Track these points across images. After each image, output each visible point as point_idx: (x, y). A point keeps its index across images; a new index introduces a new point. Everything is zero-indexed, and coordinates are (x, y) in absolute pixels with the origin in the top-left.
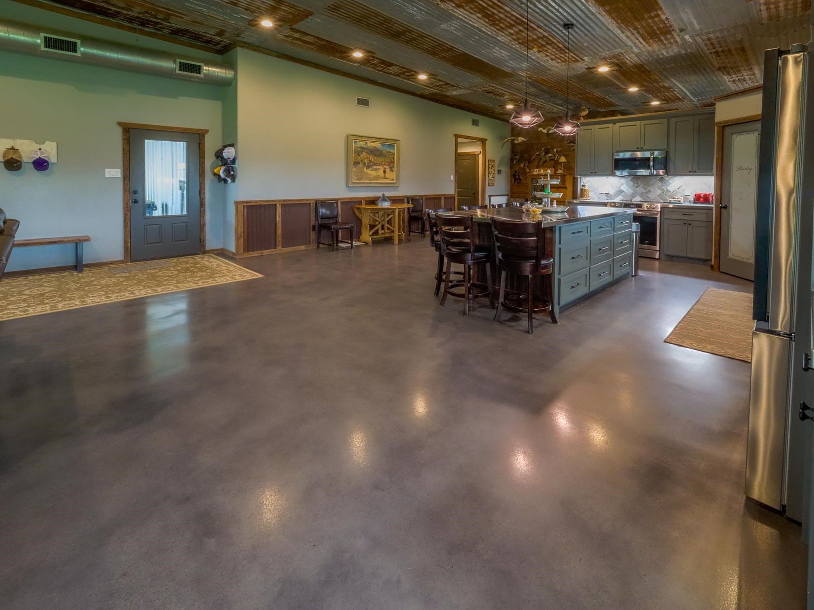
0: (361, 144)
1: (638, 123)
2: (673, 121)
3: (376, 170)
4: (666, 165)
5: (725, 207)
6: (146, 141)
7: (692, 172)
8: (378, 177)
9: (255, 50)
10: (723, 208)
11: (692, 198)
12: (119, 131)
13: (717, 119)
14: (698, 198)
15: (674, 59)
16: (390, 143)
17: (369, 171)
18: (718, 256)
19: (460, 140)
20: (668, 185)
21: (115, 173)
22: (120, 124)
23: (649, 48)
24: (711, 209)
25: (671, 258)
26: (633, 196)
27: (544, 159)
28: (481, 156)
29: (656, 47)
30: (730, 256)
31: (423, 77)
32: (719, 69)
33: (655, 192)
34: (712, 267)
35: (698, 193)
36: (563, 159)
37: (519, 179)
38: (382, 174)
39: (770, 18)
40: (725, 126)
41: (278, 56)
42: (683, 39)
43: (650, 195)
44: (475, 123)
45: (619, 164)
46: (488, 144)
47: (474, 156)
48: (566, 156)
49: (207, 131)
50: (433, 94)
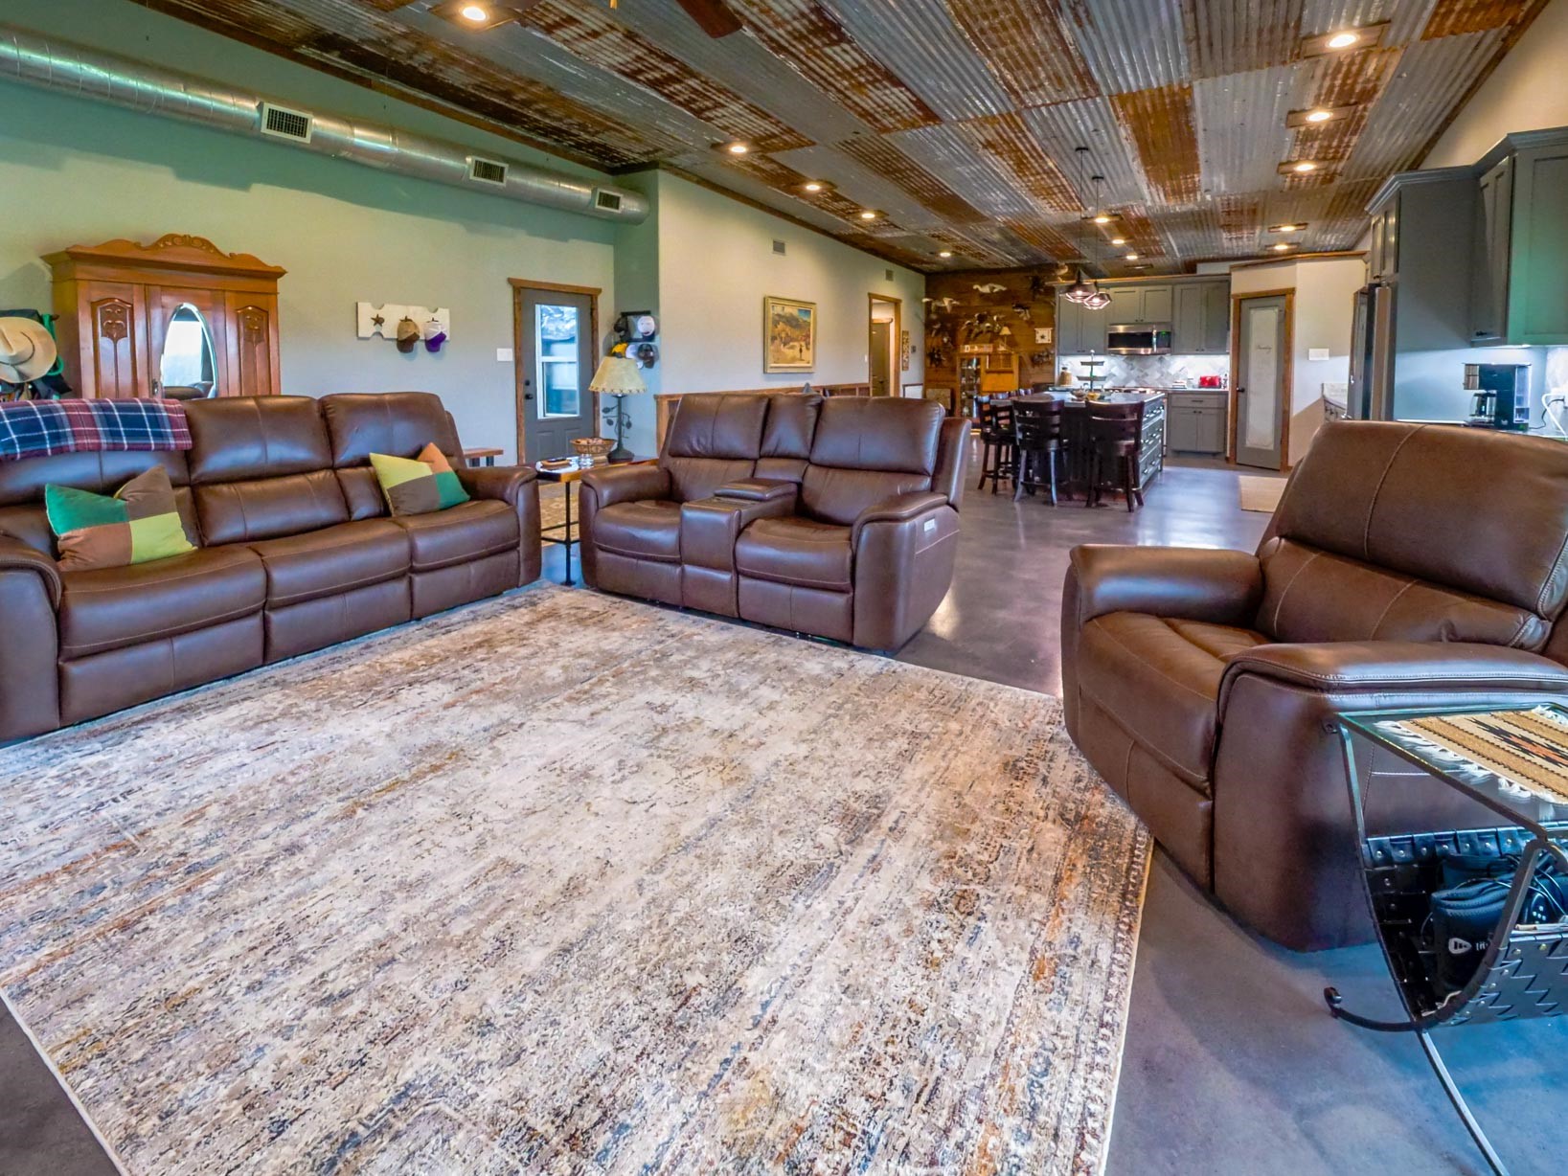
0: (778, 310)
1: (1137, 289)
2: (1178, 288)
3: (792, 347)
4: (1169, 343)
5: (1243, 391)
6: (538, 307)
7: (1199, 351)
8: (793, 360)
9: (677, 174)
10: (1240, 391)
11: (1196, 382)
12: (509, 291)
13: (1233, 291)
14: (1204, 382)
15: (1183, 215)
16: (806, 308)
17: (785, 350)
18: (1234, 446)
19: (874, 301)
20: (1169, 366)
21: (506, 355)
22: (510, 281)
23: (1165, 203)
24: (1226, 393)
25: (1179, 453)
26: (1127, 380)
27: (976, 330)
28: (892, 326)
29: (1172, 203)
30: (1248, 444)
31: (868, 216)
32: (1222, 227)
33: (1154, 375)
34: (1227, 459)
35: (1204, 375)
36: (1006, 331)
37: (940, 360)
38: (798, 354)
39: (1291, 188)
40: (1242, 300)
41: (698, 183)
42: (1203, 199)
43: (1146, 379)
44: (889, 276)
45: (1115, 340)
46: (903, 306)
47: (884, 326)
48: (1009, 326)
49: (600, 291)
50: (855, 235)
